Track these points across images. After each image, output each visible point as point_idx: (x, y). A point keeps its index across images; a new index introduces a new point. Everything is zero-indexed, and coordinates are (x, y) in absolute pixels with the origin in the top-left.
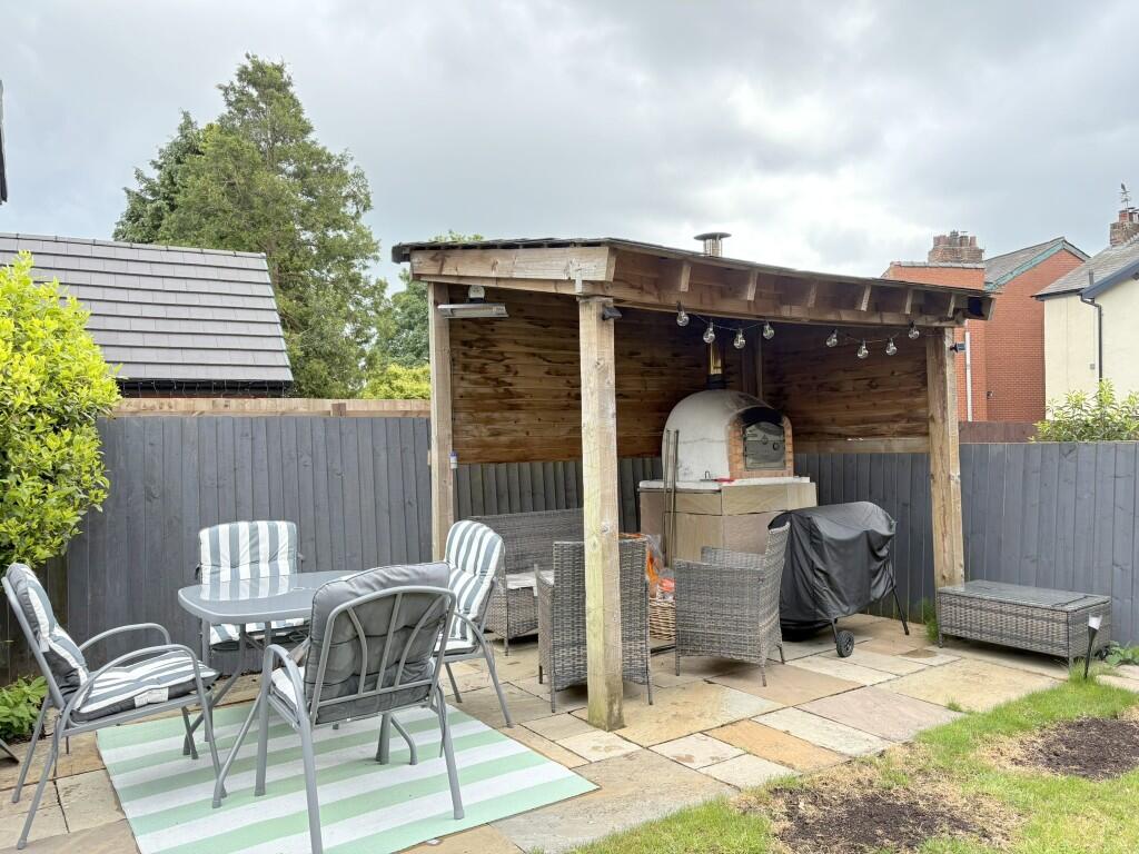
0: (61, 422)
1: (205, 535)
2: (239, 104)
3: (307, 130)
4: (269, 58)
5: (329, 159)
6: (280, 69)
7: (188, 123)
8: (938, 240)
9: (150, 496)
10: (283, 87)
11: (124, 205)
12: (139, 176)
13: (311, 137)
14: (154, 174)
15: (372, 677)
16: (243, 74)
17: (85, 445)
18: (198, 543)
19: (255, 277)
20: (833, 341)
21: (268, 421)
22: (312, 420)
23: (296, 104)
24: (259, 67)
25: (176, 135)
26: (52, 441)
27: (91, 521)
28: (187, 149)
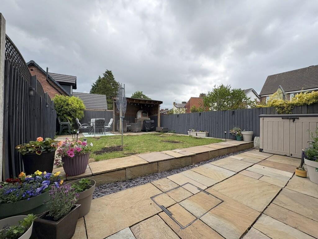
0: (81, 110)
1: (91, 119)
2: (105, 75)
3: (114, 79)
4: (109, 70)
5: (116, 83)
6: (111, 71)
7: (100, 77)
8: (201, 94)
9: (88, 117)
10: (111, 74)
11: (91, 88)
12: (93, 84)
13: (114, 80)
14: (95, 84)
15: (99, 126)
16: (106, 72)
17: (82, 112)
18: (91, 120)
19: (104, 98)
20: (146, 105)
21: (99, 111)
22: (103, 111)
23: (113, 76)
24: (108, 71)
25: (98, 79)
26: (80, 111)
27: (83, 118)
28: (99, 81)
